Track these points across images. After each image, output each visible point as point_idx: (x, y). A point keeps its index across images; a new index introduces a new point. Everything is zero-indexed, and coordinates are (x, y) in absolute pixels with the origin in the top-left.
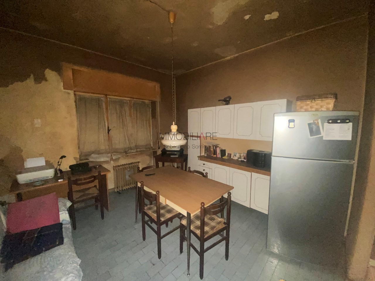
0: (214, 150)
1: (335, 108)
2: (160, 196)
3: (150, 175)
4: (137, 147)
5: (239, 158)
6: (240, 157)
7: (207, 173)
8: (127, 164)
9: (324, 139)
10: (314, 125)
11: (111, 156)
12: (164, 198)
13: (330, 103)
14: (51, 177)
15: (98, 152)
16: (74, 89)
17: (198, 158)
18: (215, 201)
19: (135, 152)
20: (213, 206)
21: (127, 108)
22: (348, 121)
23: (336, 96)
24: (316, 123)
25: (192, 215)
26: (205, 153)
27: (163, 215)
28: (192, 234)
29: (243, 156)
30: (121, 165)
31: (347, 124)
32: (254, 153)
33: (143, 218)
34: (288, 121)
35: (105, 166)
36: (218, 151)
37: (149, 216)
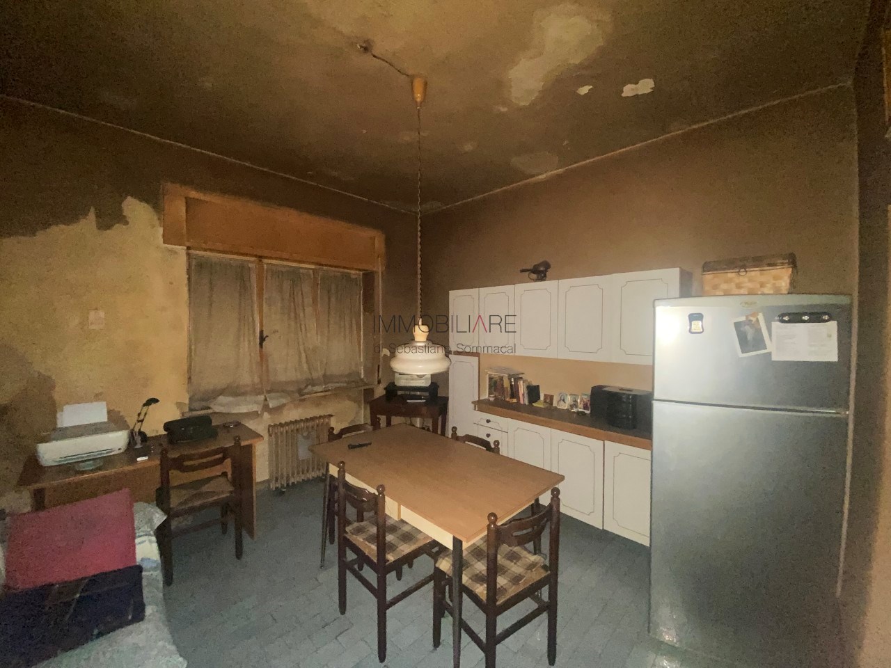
0: (511, 385)
1: (794, 288)
2: (386, 497)
3: (361, 446)
4: (327, 378)
5: (572, 406)
6: (575, 405)
7: (497, 443)
8: (301, 420)
9: (775, 358)
10: (747, 328)
11: (266, 400)
12: (396, 504)
13: (782, 276)
14: (119, 449)
15: (234, 391)
16: (188, 244)
17: (473, 405)
18: (519, 511)
19: (321, 392)
20: (517, 522)
21: (306, 288)
22: (826, 317)
23: (793, 261)
24: (753, 323)
25: (465, 545)
26: (489, 394)
27: (392, 548)
28: (465, 596)
29: (581, 402)
30: (287, 424)
31: (826, 323)
32: (609, 393)
33: (342, 555)
34: (687, 318)
35: (251, 424)
36: (522, 389)
37: (356, 549)
